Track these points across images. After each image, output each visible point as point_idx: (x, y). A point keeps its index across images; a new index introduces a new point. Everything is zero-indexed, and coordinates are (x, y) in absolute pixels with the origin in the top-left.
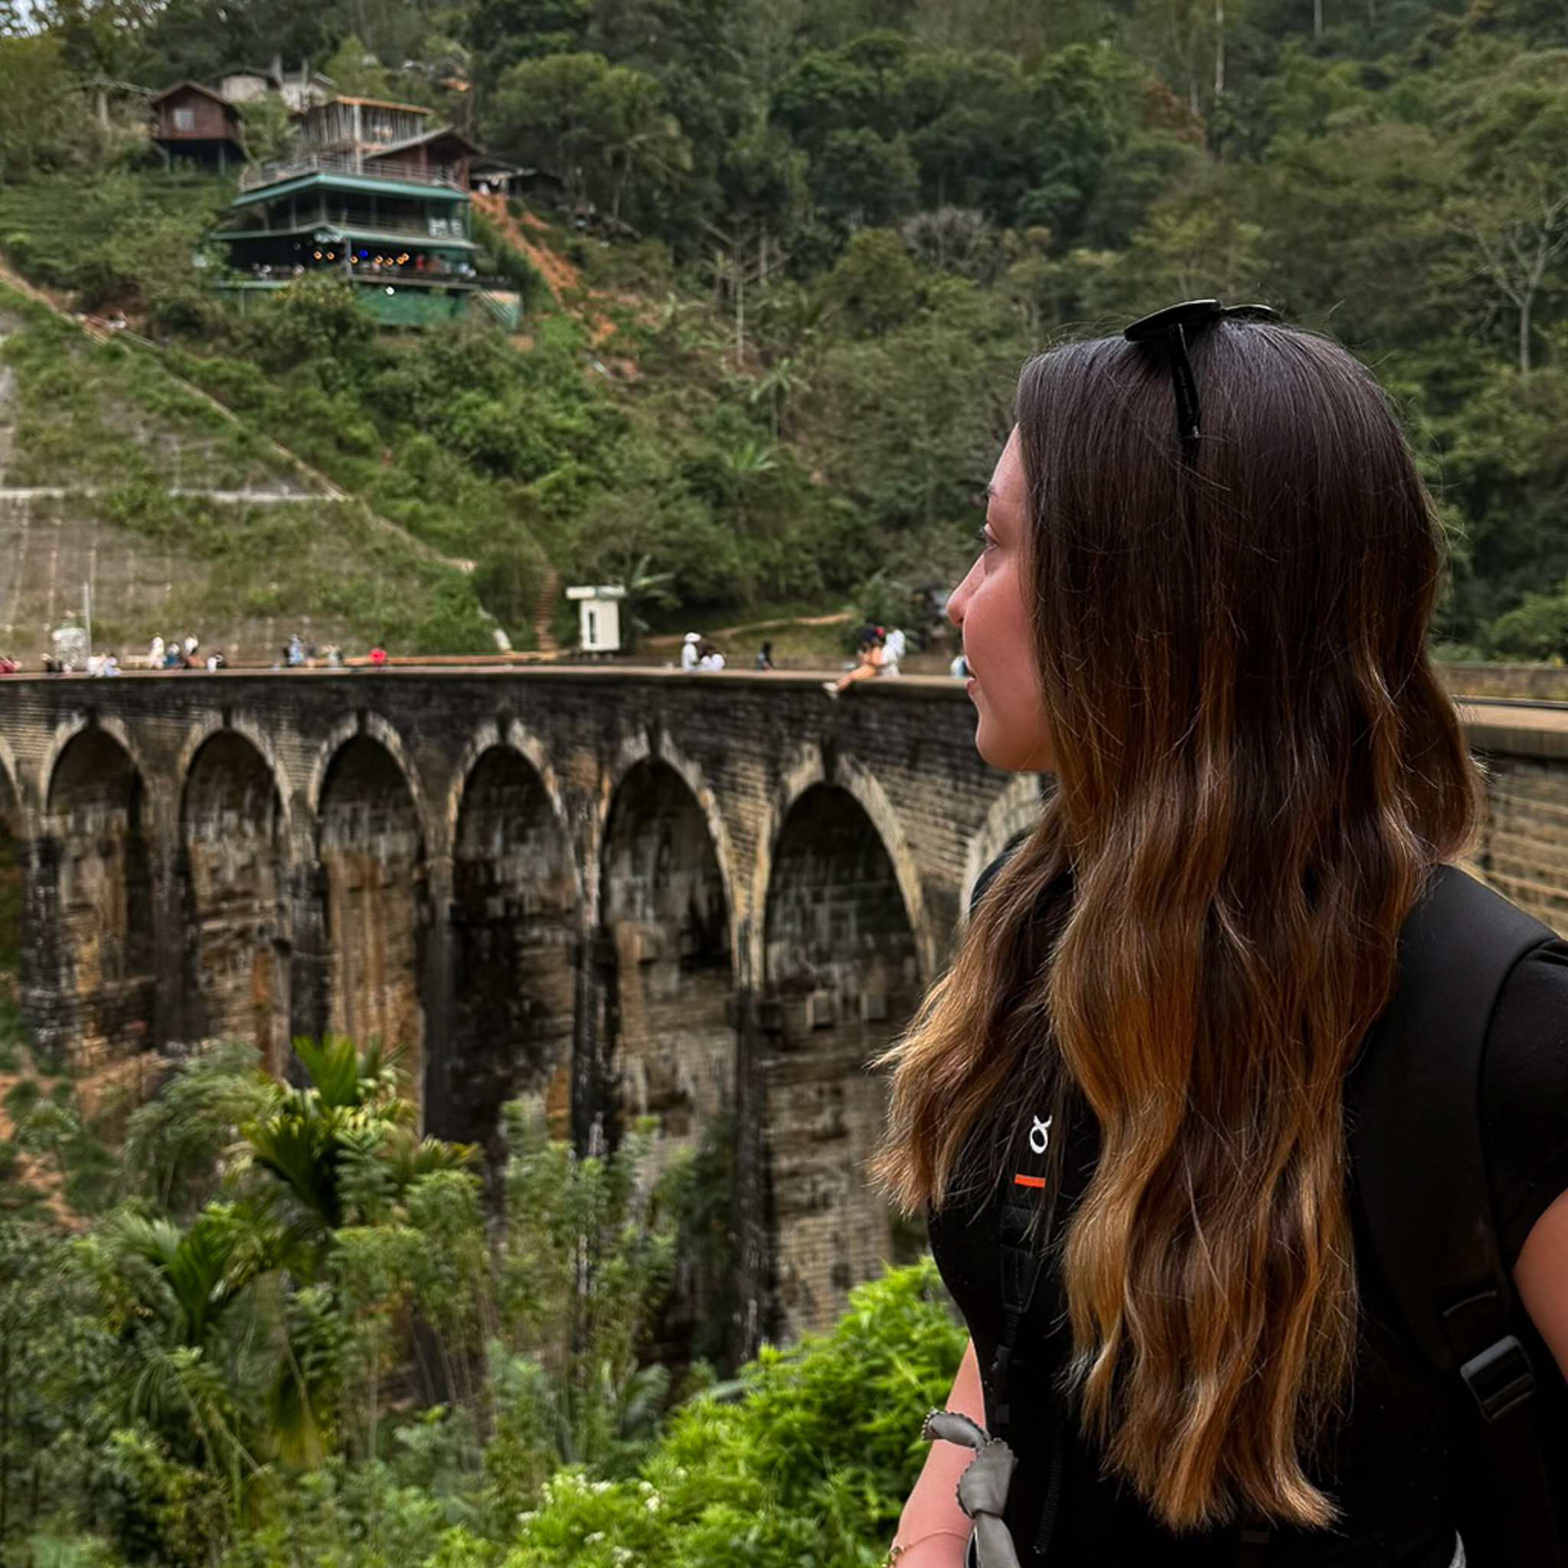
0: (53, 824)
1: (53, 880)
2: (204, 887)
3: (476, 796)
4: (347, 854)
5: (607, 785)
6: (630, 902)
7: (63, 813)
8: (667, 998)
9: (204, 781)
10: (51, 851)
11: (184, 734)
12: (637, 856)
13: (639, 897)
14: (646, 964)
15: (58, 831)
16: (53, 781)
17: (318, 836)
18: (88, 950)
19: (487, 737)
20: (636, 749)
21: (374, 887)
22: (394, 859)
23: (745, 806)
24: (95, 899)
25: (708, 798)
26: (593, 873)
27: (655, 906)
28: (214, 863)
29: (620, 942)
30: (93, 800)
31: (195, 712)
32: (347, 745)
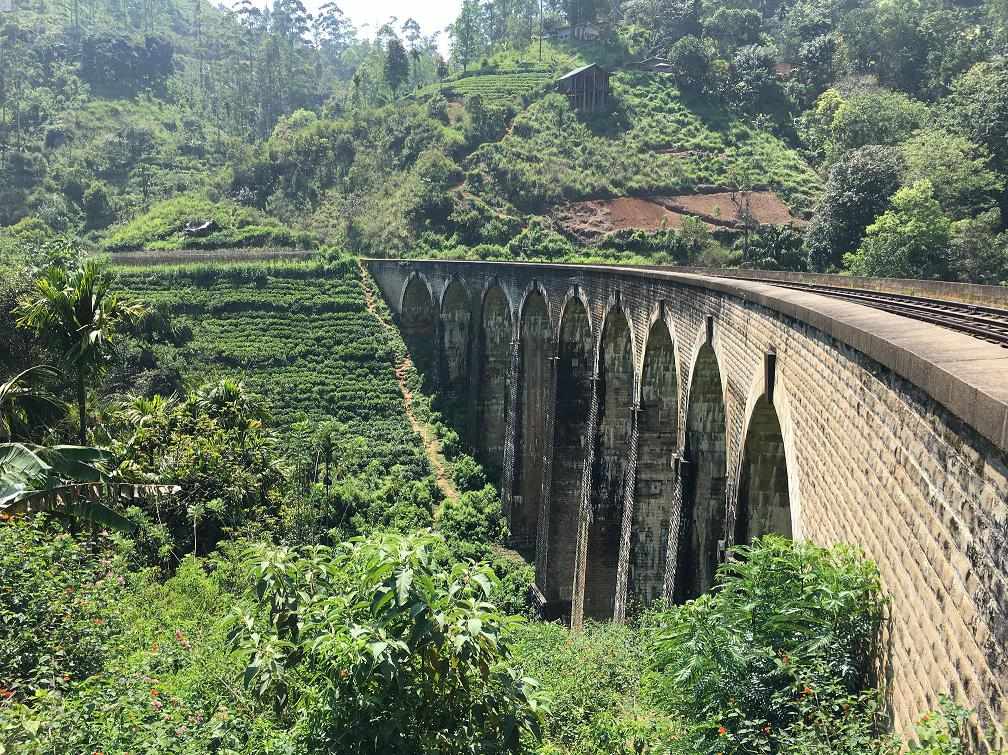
9: (489, 304)
12: (616, 346)
16: (443, 300)
27: (623, 367)
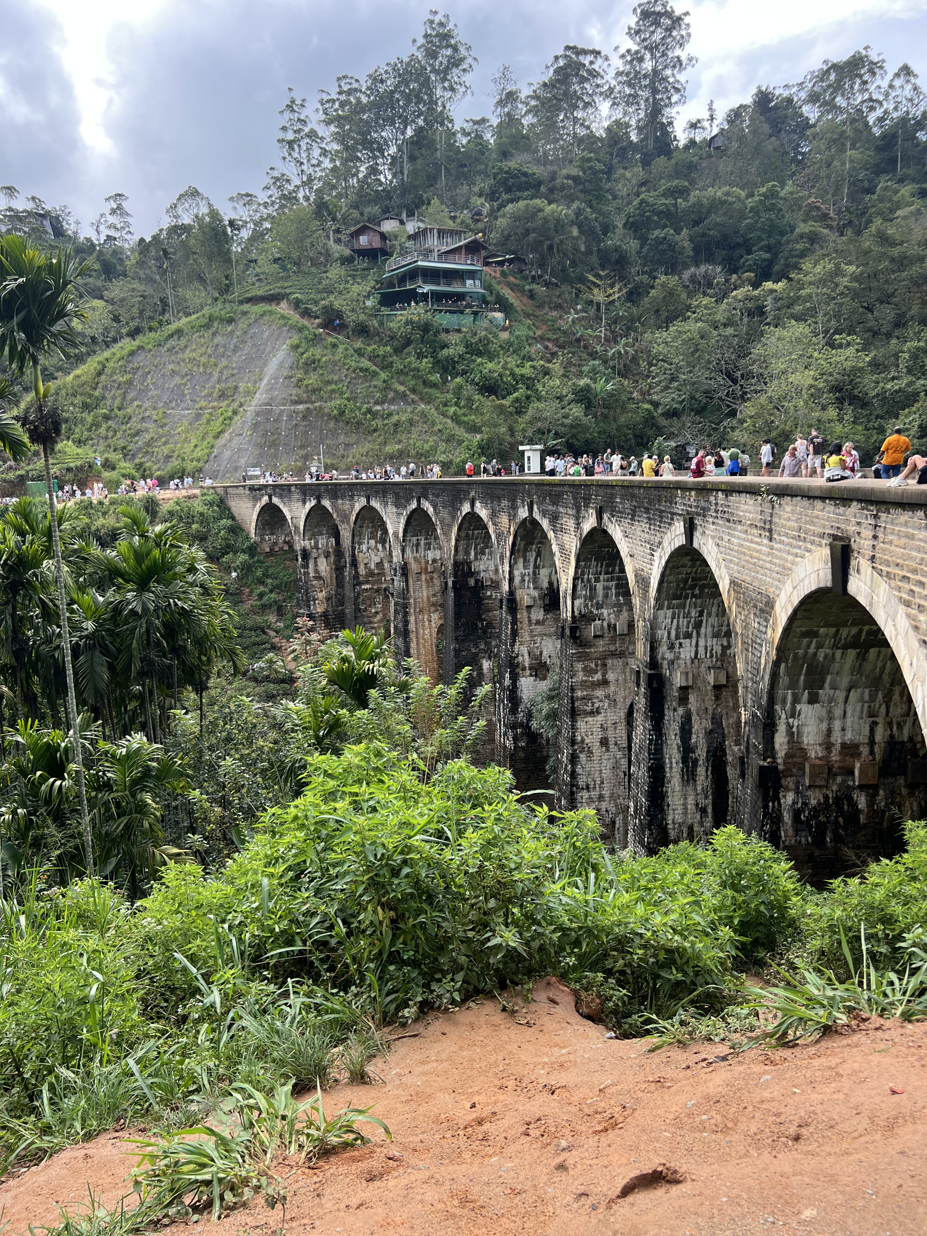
0: (307, 544)
1: (306, 566)
2: (362, 570)
3: (463, 534)
4: (415, 559)
5: (512, 529)
6: (523, 581)
7: (310, 539)
8: (538, 622)
10: (306, 554)
11: (353, 507)
13: (527, 578)
14: (529, 607)
15: (308, 547)
17: (403, 551)
18: (321, 595)
19: (466, 508)
20: (523, 513)
21: (426, 572)
22: (434, 561)
23: (566, 538)
24: (323, 574)
25: (551, 535)
26: (507, 569)
28: (366, 561)
29: (518, 598)
30: (321, 534)
31: (356, 498)
32: (414, 511)
